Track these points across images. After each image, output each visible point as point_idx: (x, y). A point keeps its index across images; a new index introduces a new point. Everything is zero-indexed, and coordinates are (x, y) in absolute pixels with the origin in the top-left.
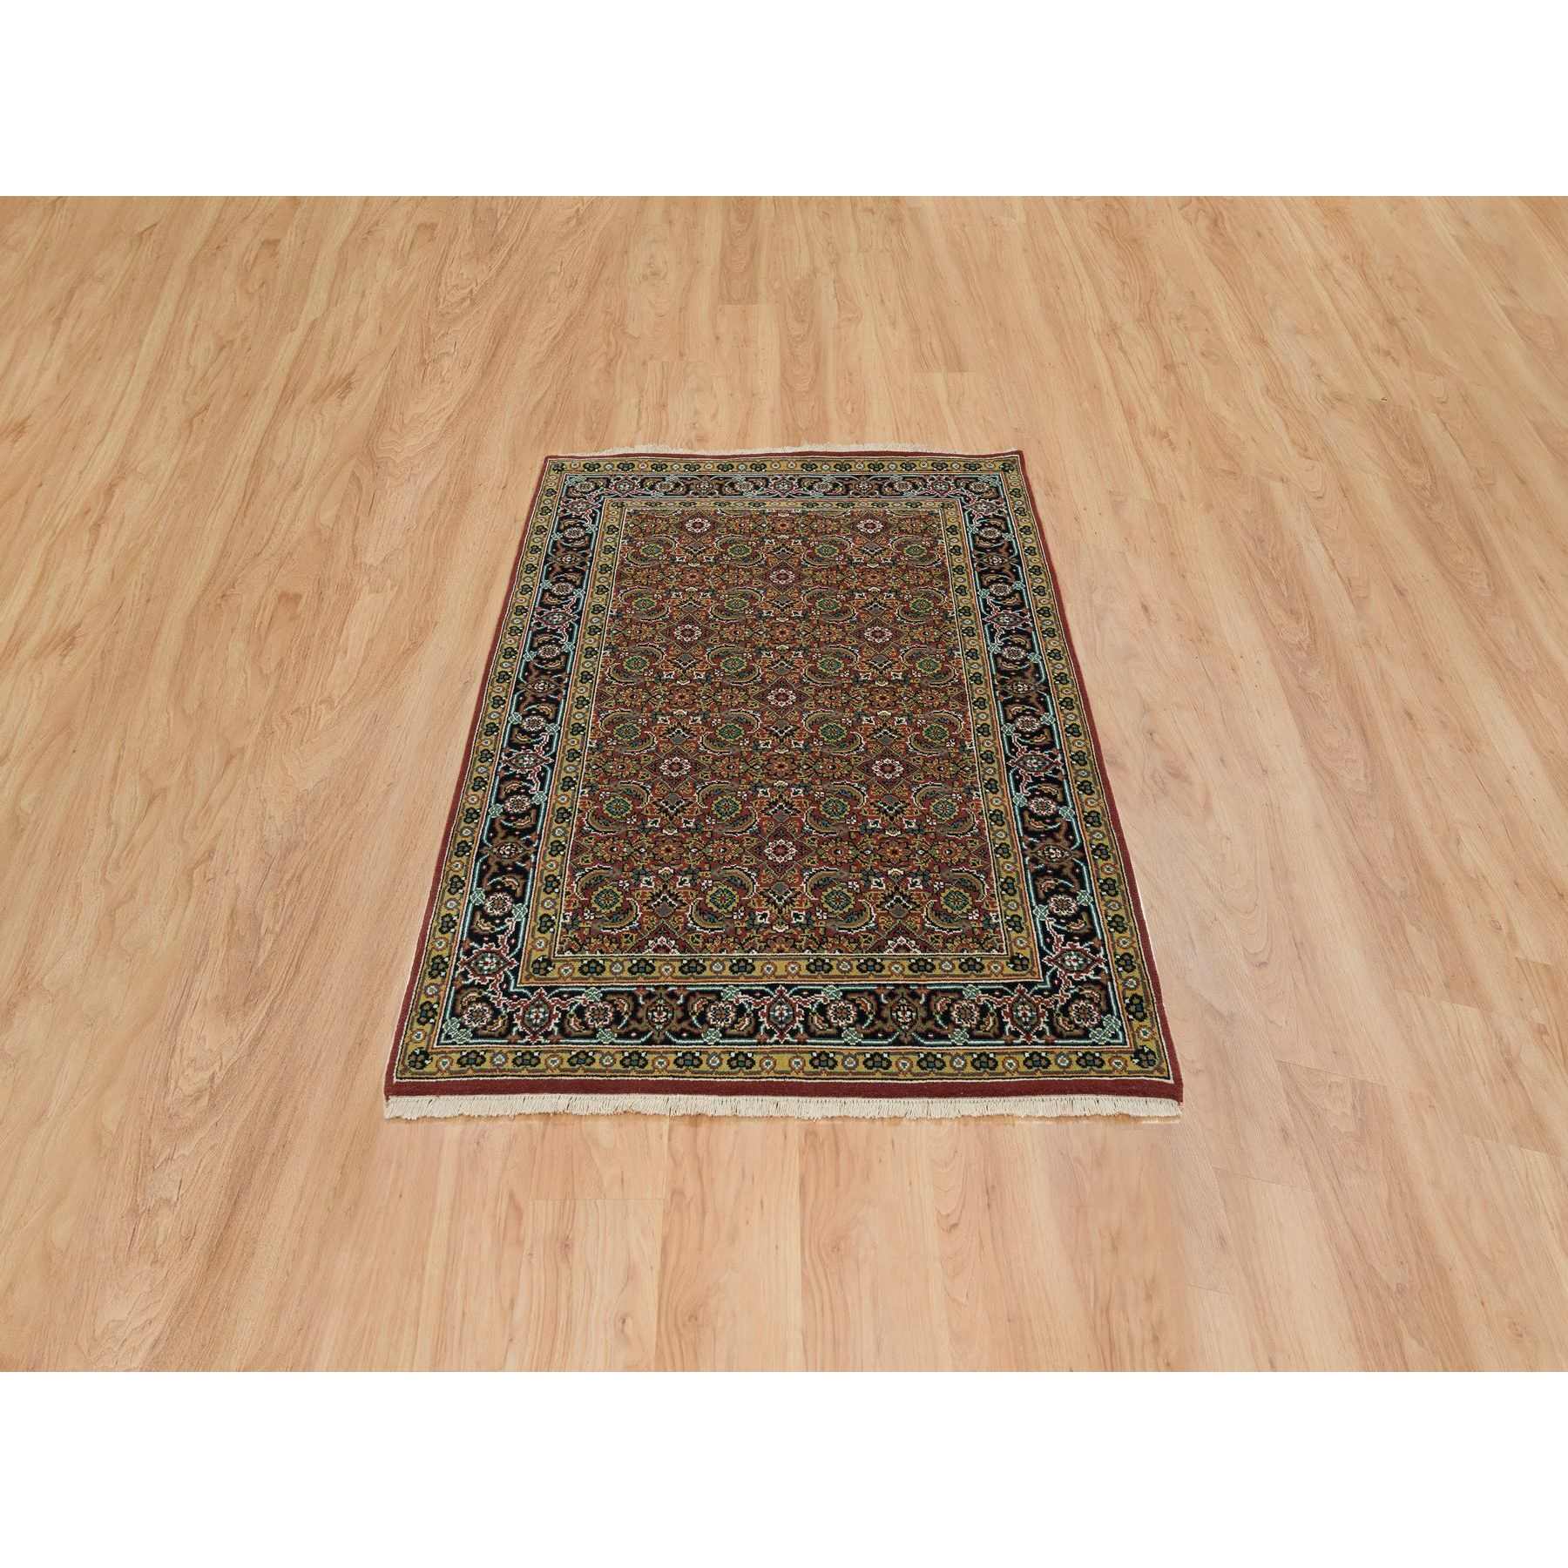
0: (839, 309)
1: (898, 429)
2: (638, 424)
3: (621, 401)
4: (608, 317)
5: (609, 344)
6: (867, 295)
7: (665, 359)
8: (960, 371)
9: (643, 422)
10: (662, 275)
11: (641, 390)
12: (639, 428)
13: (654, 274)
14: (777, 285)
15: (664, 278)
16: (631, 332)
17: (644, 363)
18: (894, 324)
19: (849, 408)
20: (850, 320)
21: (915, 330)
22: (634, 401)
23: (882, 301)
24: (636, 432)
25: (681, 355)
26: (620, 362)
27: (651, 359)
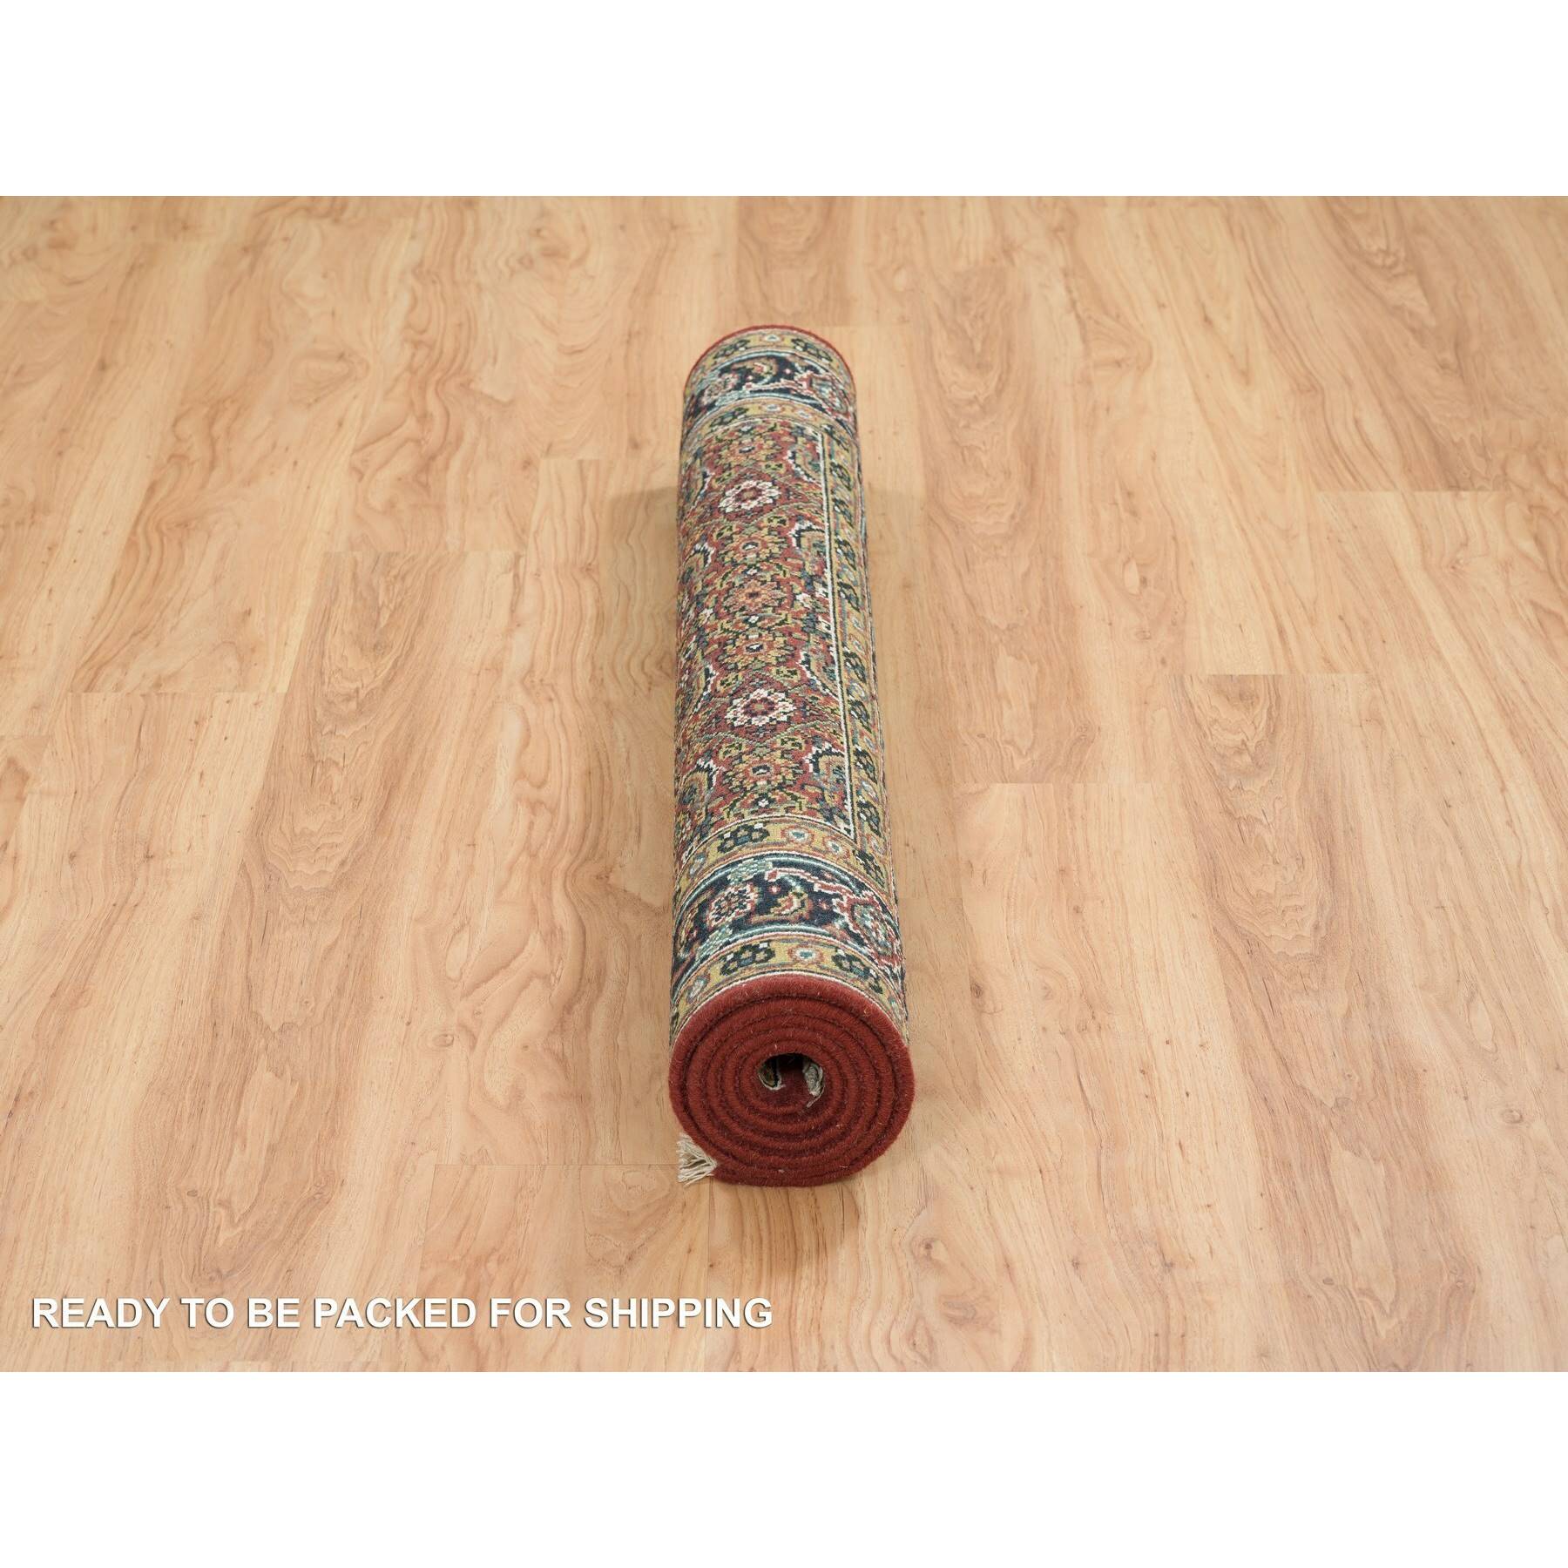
0: (1084, 340)
1: (1281, 632)
2: (512, 611)
3: (462, 555)
4: (422, 353)
5: (424, 418)
6: (1161, 306)
7: (588, 454)
8: (1450, 487)
9: (528, 605)
10: (574, 255)
11: (521, 534)
12: (515, 622)
13: (552, 254)
14: (901, 281)
15: (580, 261)
16: (488, 390)
17: (527, 464)
18: (1246, 376)
19: (1132, 577)
20: (1118, 363)
21: (1308, 388)
22: (501, 557)
23: (1207, 320)
24: (509, 632)
25: (635, 445)
26: (456, 464)
27: (548, 451)
